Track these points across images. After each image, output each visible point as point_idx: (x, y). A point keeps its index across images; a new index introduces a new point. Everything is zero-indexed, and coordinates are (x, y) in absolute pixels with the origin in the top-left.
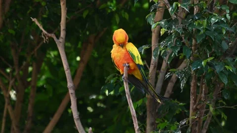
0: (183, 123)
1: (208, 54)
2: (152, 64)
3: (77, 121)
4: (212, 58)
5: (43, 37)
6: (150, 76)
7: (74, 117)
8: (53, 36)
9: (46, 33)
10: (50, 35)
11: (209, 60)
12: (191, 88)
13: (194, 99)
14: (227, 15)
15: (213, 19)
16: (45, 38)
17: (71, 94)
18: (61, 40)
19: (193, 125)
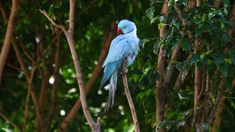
0: (187, 114)
1: (208, 48)
3: (86, 110)
4: (211, 51)
5: (52, 28)
6: (158, 66)
7: (83, 107)
8: (62, 27)
9: (55, 24)
10: (59, 26)
11: (207, 53)
12: (196, 79)
13: (198, 90)
14: (225, 10)
15: (210, 14)
16: (54, 29)
17: (80, 84)
18: (69, 31)
19: (197, 115)
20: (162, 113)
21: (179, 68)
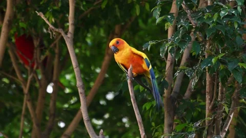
0: (198, 125)
1: (220, 50)
2: (169, 61)
3: (87, 122)
4: (224, 54)
5: (50, 32)
7: (84, 119)
8: (60, 30)
9: (53, 28)
10: (57, 30)
11: (220, 56)
13: (210, 99)
14: (239, 8)
15: (223, 12)
16: (52, 33)
17: (81, 93)
18: (69, 35)
19: (209, 126)
20: (171, 125)
21: (188, 74)
